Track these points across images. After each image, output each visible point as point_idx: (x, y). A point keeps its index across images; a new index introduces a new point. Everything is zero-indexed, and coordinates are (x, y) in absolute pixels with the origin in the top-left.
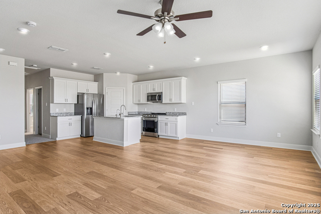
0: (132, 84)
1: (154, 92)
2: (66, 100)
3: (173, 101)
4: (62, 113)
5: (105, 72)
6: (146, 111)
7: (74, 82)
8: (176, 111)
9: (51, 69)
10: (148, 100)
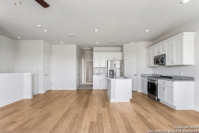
0: (146, 50)
1: (160, 55)
2: (100, 65)
3: (175, 64)
4: (99, 73)
5: (125, 44)
6: (158, 73)
7: (105, 54)
8: (182, 74)
9: (94, 48)
10: (154, 63)
